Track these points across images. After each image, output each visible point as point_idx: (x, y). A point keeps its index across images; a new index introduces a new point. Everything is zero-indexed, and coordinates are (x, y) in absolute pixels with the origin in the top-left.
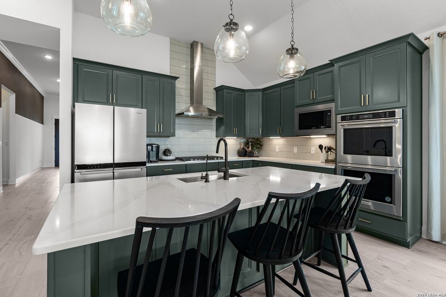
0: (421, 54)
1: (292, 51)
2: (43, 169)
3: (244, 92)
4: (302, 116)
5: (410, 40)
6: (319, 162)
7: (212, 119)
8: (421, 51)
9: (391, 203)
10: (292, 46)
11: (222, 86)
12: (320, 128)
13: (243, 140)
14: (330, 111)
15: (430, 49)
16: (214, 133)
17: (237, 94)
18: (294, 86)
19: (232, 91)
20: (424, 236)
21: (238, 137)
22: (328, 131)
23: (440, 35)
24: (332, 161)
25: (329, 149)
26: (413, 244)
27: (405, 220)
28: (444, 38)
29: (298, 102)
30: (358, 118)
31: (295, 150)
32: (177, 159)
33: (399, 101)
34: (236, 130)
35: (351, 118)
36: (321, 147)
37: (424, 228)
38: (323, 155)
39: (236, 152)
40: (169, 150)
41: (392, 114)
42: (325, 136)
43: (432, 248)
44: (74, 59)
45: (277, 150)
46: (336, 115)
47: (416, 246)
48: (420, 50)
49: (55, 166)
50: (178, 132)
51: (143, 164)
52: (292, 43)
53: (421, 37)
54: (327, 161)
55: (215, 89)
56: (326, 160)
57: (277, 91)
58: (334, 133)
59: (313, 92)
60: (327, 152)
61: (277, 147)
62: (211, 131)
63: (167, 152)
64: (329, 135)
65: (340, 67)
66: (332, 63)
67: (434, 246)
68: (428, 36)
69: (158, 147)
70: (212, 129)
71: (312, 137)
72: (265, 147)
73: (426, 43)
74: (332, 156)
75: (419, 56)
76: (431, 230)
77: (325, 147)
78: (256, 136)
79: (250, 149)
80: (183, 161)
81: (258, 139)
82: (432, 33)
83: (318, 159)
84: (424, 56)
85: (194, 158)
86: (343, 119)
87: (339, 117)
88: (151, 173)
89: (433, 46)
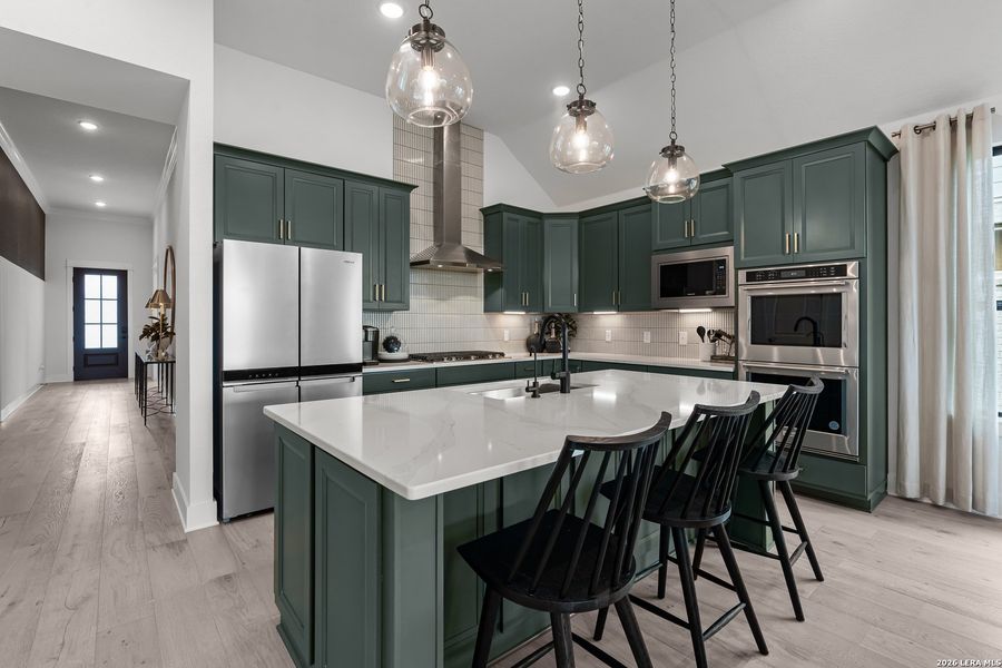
0: (885, 161)
1: (673, 151)
2: (45, 386)
3: (540, 218)
4: (667, 271)
5: (872, 138)
6: (699, 361)
7: (476, 273)
8: (885, 156)
9: (839, 432)
10: (673, 141)
11: (500, 205)
12: (705, 294)
13: (538, 318)
14: (723, 262)
15: (902, 153)
16: (480, 304)
17: (529, 223)
18: (650, 210)
19: (518, 217)
20: (891, 492)
21: (527, 311)
22: (719, 300)
23: (918, 130)
24: (726, 359)
25: (718, 335)
26: (876, 505)
27: (863, 462)
28: (924, 135)
29: (659, 241)
30: (778, 276)
31: (647, 337)
32: (413, 358)
33: (852, 246)
34: (526, 297)
35: (765, 277)
36: (701, 331)
37: (891, 476)
38: (705, 348)
39: (523, 343)
40: (395, 339)
41: (841, 271)
42: (709, 310)
43: (908, 510)
44: (217, 146)
45: (608, 339)
46: (737, 269)
47: (879, 508)
48: (886, 153)
49: (75, 380)
50: (415, 301)
51: (356, 368)
52: (673, 136)
53: (887, 130)
54: (714, 358)
55: (484, 211)
56: (712, 357)
57: (610, 218)
58: (733, 304)
59: (689, 224)
60: (713, 341)
61: (608, 332)
62: (473, 298)
63: (391, 343)
64: (715, 309)
65: (745, 178)
66: (728, 171)
67: (908, 507)
68: (897, 131)
69: (376, 333)
70: (475, 295)
71: (681, 311)
72: (581, 333)
73: (894, 141)
74: (723, 348)
75: (882, 164)
76: (904, 480)
77: (709, 332)
78: (565, 309)
79: (553, 336)
80: (427, 361)
81: (568, 316)
82: (905, 126)
83: (695, 354)
84: (890, 164)
85: (450, 356)
86: (751, 277)
87: (742, 275)
88: (372, 387)
89: (906, 148)
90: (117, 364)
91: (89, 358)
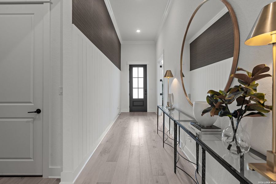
49: (130, 111)
90: (143, 106)
91: (134, 103)
